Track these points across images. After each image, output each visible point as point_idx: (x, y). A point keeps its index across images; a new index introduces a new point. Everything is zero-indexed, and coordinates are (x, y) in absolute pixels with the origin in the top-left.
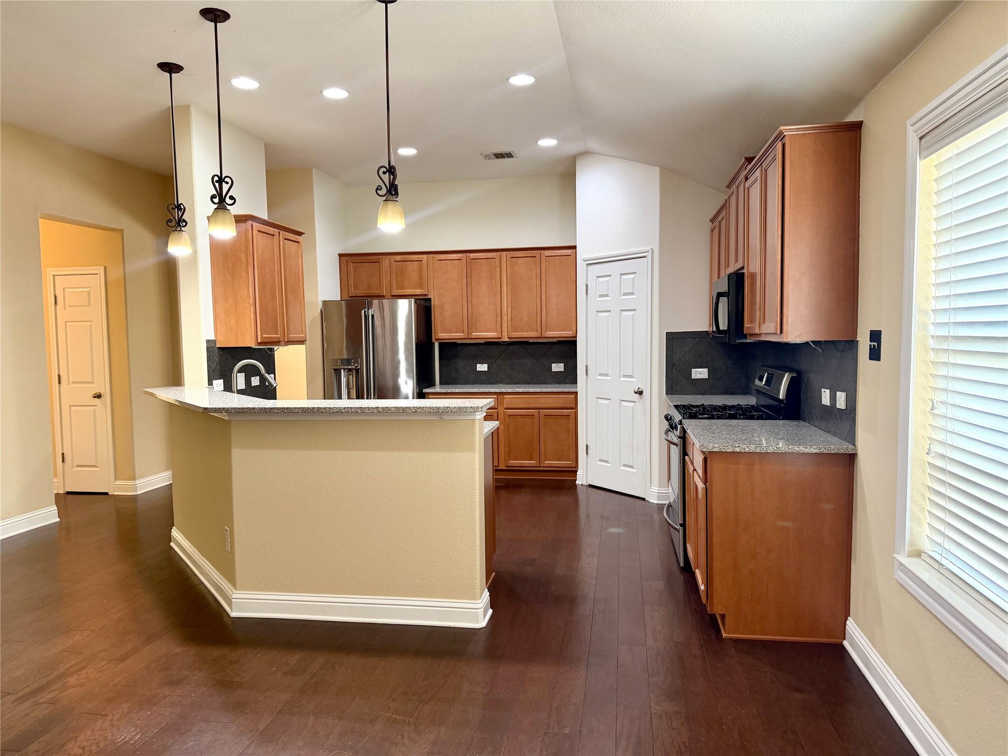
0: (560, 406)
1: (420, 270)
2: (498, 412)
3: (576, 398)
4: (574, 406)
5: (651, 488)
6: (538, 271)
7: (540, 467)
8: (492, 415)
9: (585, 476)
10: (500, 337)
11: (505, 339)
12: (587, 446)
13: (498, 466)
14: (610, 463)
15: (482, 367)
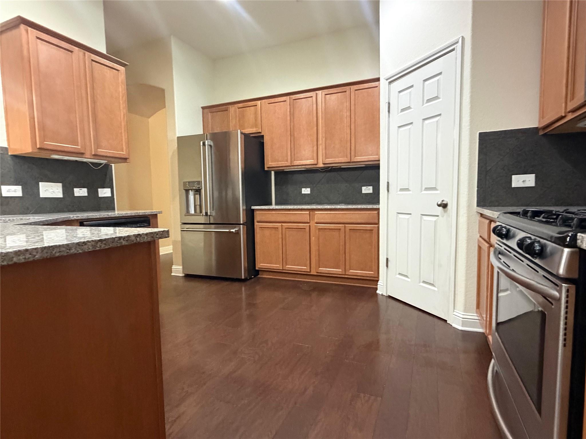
0: (363, 221)
1: (256, 113)
2: (310, 226)
3: (379, 214)
4: (376, 221)
5: (454, 311)
6: (348, 104)
7: (345, 275)
8: (305, 229)
9: (385, 287)
10: (316, 163)
11: (321, 165)
12: (387, 259)
13: (310, 272)
14: (409, 278)
15: (306, 191)
